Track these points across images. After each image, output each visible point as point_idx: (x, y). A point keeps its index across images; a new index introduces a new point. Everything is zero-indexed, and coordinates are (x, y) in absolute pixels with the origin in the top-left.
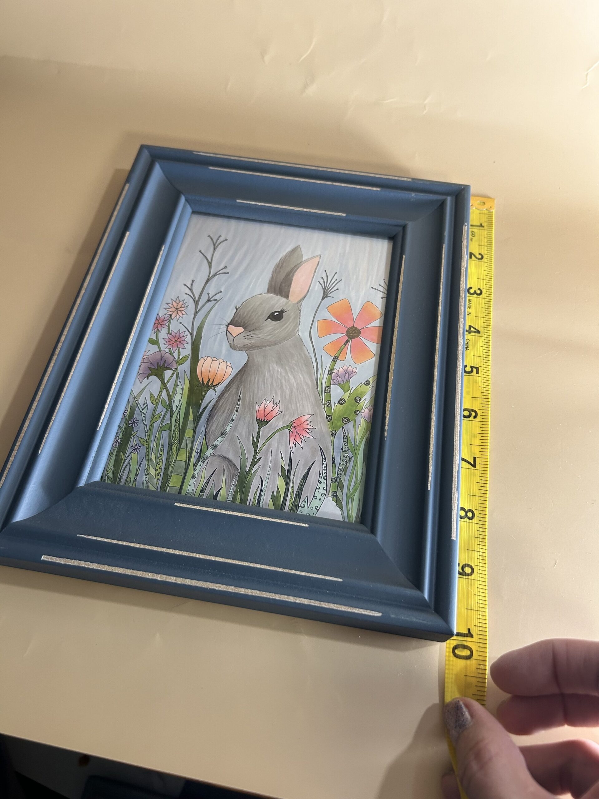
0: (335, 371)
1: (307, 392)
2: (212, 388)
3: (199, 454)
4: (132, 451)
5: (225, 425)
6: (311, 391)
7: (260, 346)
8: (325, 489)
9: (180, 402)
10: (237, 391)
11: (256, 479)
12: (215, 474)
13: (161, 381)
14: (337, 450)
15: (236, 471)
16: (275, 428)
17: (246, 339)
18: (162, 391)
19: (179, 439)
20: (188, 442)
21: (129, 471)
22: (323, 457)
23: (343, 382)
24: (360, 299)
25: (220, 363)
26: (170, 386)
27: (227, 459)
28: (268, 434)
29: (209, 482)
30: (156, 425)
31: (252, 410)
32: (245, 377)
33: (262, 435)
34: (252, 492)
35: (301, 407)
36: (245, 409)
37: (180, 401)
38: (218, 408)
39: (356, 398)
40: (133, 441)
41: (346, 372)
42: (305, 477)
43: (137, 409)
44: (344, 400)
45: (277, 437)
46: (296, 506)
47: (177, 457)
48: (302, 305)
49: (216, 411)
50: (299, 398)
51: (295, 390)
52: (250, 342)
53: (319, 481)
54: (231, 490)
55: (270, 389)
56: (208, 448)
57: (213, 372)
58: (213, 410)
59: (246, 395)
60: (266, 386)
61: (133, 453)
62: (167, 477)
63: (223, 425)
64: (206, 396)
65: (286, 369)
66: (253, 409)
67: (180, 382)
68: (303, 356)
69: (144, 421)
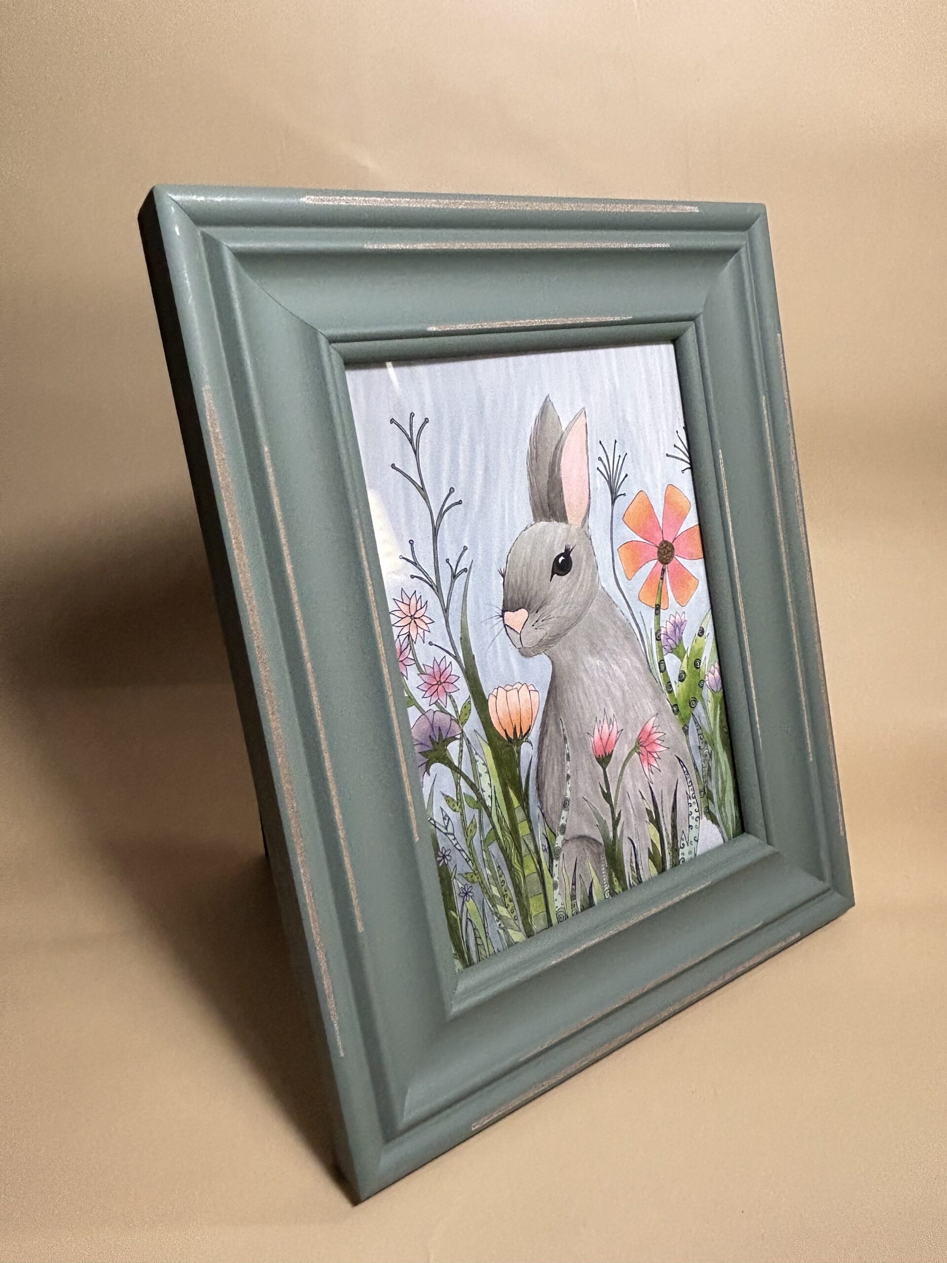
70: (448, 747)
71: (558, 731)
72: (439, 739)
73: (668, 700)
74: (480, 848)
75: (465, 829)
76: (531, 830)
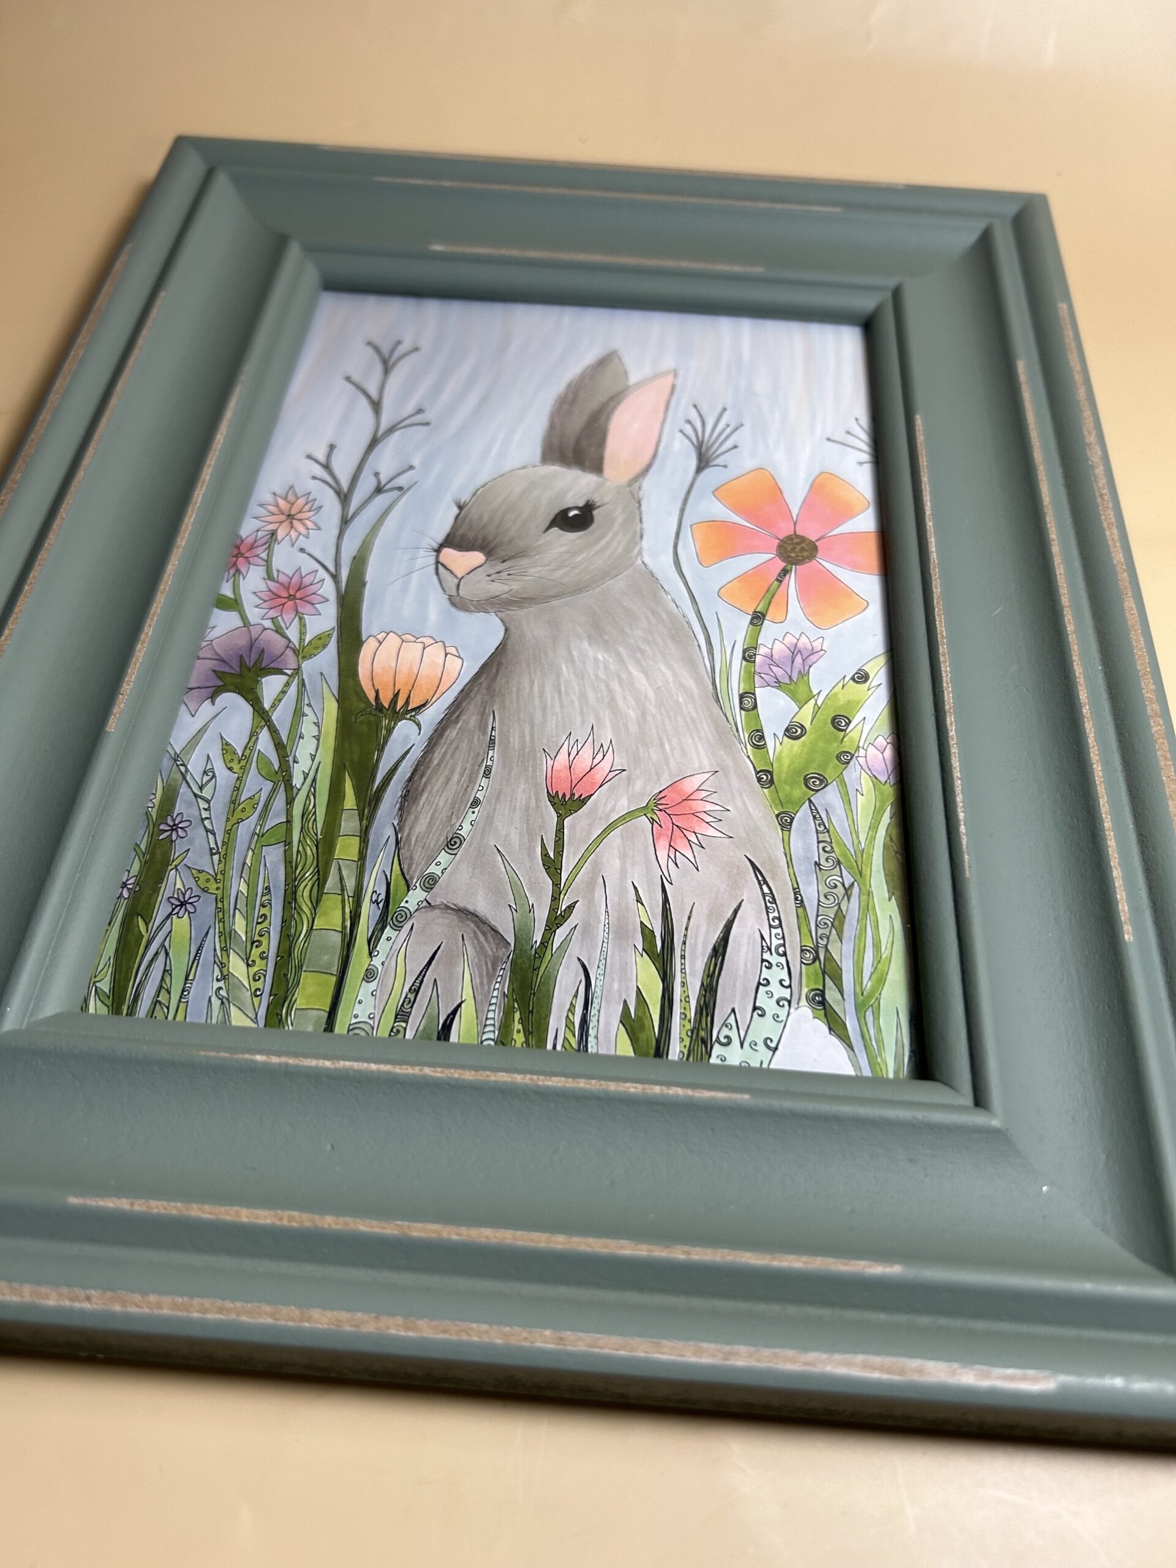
70: (263, 680)
71: (482, 726)
72: (254, 665)
73: (748, 757)
74: (246, 846)
75: (234, 802)
76: (362, 856)
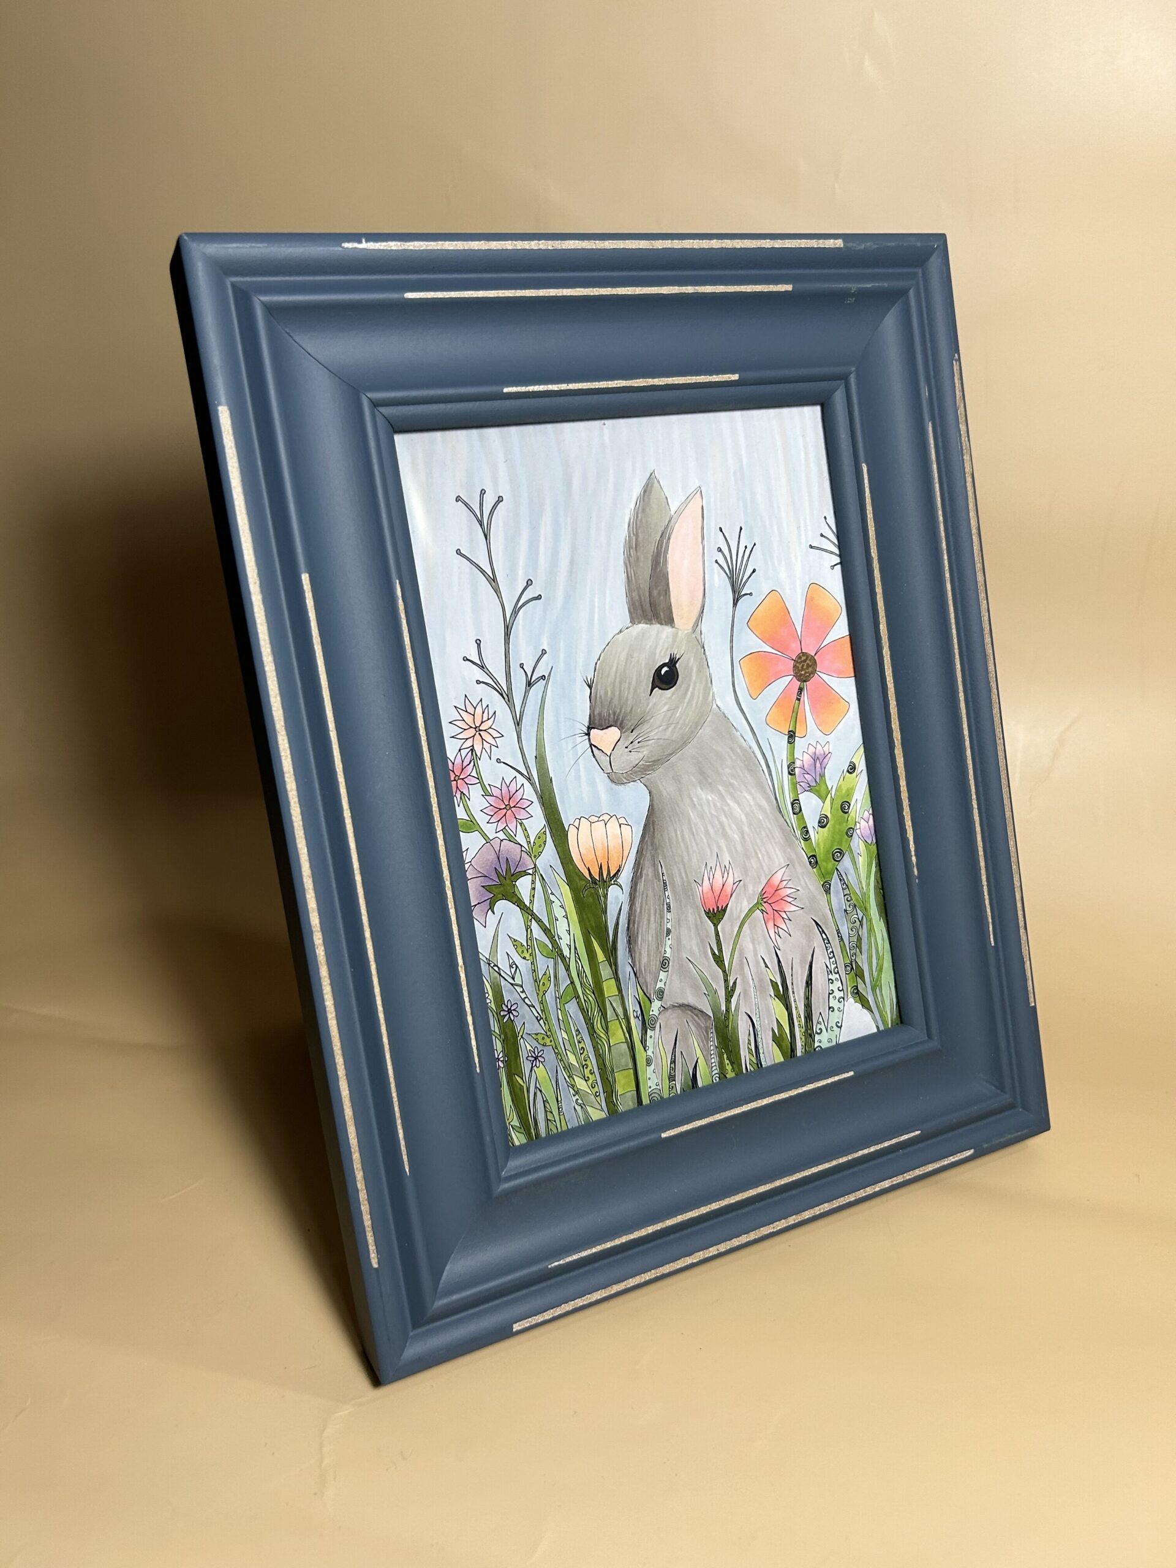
0: (798, 763)
1: (767, 826)
2: (613, 882)
3: (640, 1018)
4: (532, 1064)
5: (660, 946)
6: (772, 821)
7: (659, 758)
8: (841, 989)
9: (570, 935)
10: (655, 870)
11: (742, 1020)
12: (680, 1042)
13: (518, 906)
14: (839, 915)
15: (709, 1021)
16: (739, 916)
17: (630, 752)
18: (530, 927)
19: (599, 1006)
20: (614, 1005)
21: (544, 1101)
22: (824, 937)
23: (815, 780)
24: (798, 583)
25: (606, 825)
26: (539, 908)
27: (687, 1005)
28: (733, 931)
29: (675, 1059)
30: (549, 997)
31: (693, 899)
32: (660, 835)
33: (723, 939)
34: (744, 1043)
35: (766, 858)
36: (681, 900)
37: (569, 932)
38: (637, 919)
39: (842, 805)
40: (526, 1047)
41: (815, 758)
42: (809, 983)
43: (503, 982)
44: (826, 817)
45: (748, 932)
46: (811, 1036)
47: (609, 1040)
48: (703, 633)
49: (636, 926)
50: (758, 841)
51: (746, 830)
52: (641, 756)
53: (829, 980)
54: (713, 1056)
55: (706, 845)
56: (650, 1001)
57: (601, 848)
58: (631, 926)
59: (674, 873)
60: (698, 842)
61: (535, 1068)
62: (609, 1081)
63: (658, 948)
64: (608, 902)
65: (719, 791)
66: (693, 895)
67: (553, 894)
68: (739, 751)
69: (526, 1000)
